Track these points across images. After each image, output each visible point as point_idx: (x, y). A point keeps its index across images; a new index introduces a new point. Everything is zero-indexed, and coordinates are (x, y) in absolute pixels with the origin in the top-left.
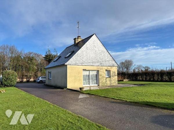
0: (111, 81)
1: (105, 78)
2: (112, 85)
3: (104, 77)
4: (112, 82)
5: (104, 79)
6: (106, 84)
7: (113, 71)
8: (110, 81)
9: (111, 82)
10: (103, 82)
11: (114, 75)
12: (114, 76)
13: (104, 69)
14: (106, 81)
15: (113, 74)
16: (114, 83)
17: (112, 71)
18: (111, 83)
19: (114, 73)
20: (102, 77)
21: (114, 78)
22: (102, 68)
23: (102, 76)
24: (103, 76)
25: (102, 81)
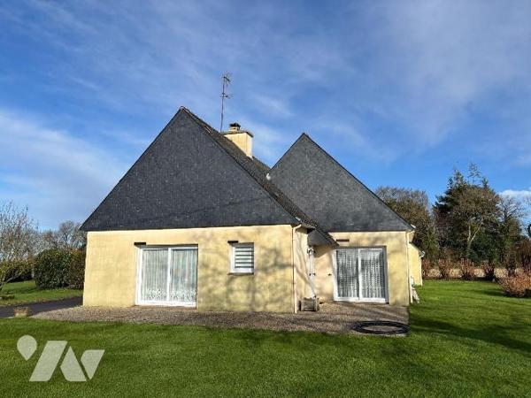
0: (254, 292)
1: (222, 279)
2: (260, 309)
3: (220, 273)
4: (258, 296)
5: (217, 282)
6: (229, 302)
7: (270, 246)
8: (251, 290)
9: (254, 298)
10: (216, 292)
11: (272, 262)
12: (270, 270)
13: (219, 239)
14: (231, 291)
15: (266, 262)
16: (272, 301)
17: (263, 247)
18: (254, 302)
19: (273, 255)
20: (210, 272)
21: (270, 279)
22: (212, 234)
23: (212, 266)
24: (214, 270)
25: (210, 291)
